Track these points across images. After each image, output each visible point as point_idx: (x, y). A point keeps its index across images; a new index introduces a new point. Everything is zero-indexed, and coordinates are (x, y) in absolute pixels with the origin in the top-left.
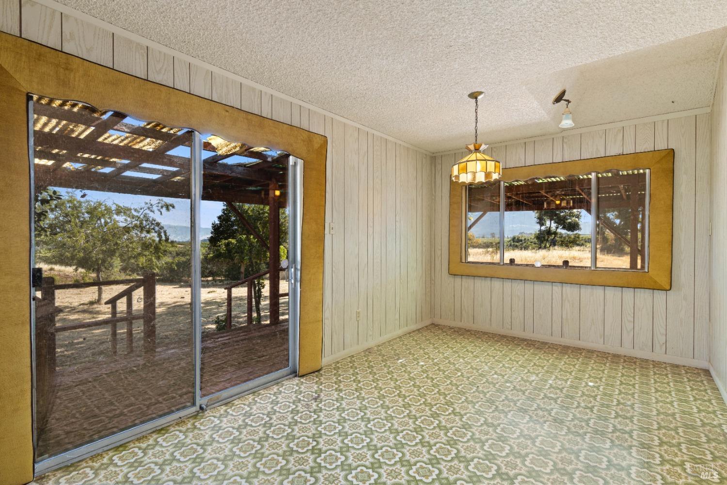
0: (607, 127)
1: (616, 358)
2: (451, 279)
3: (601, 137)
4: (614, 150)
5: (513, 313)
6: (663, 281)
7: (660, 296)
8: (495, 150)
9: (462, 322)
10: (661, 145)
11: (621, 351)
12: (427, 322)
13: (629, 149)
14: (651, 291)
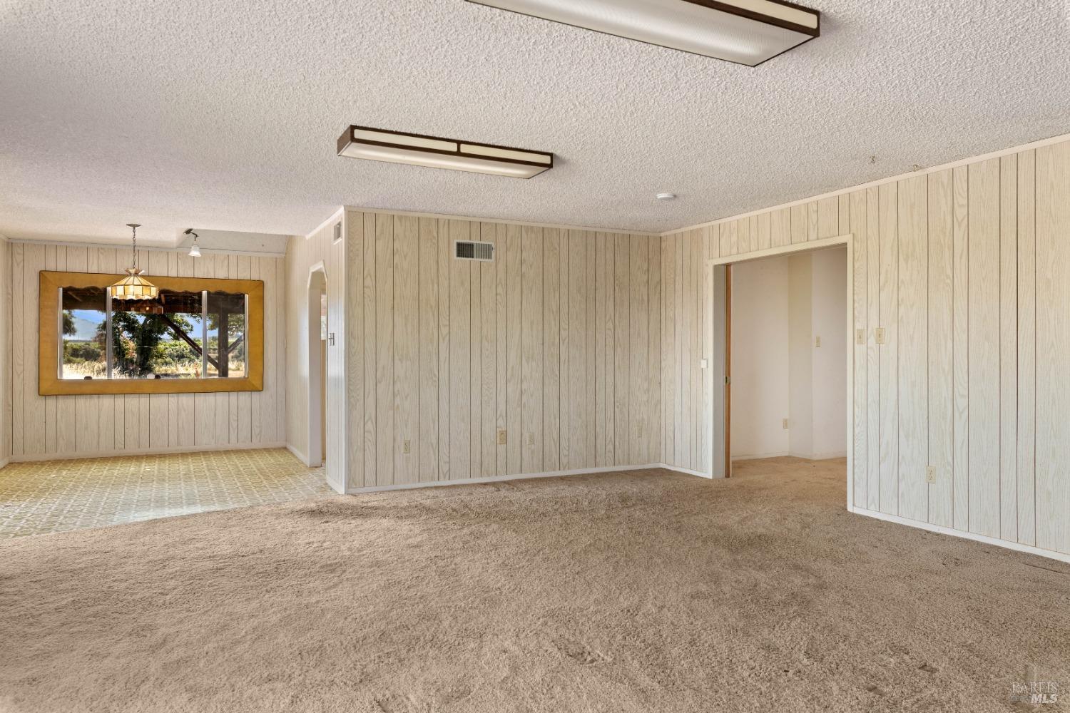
0: (216, 252)
1: (227, 452)
2: (41, 401)
3: (211, 260)
4: (221, 274)
5: (127, 431)
6: (257, 383)
7: (255, 395)
8: (102, 251)
9: (59, 451)
10: (255, 277)
11: (230, 447)
12: (6, 461)
13: (233, 276)
14: (250, 393)
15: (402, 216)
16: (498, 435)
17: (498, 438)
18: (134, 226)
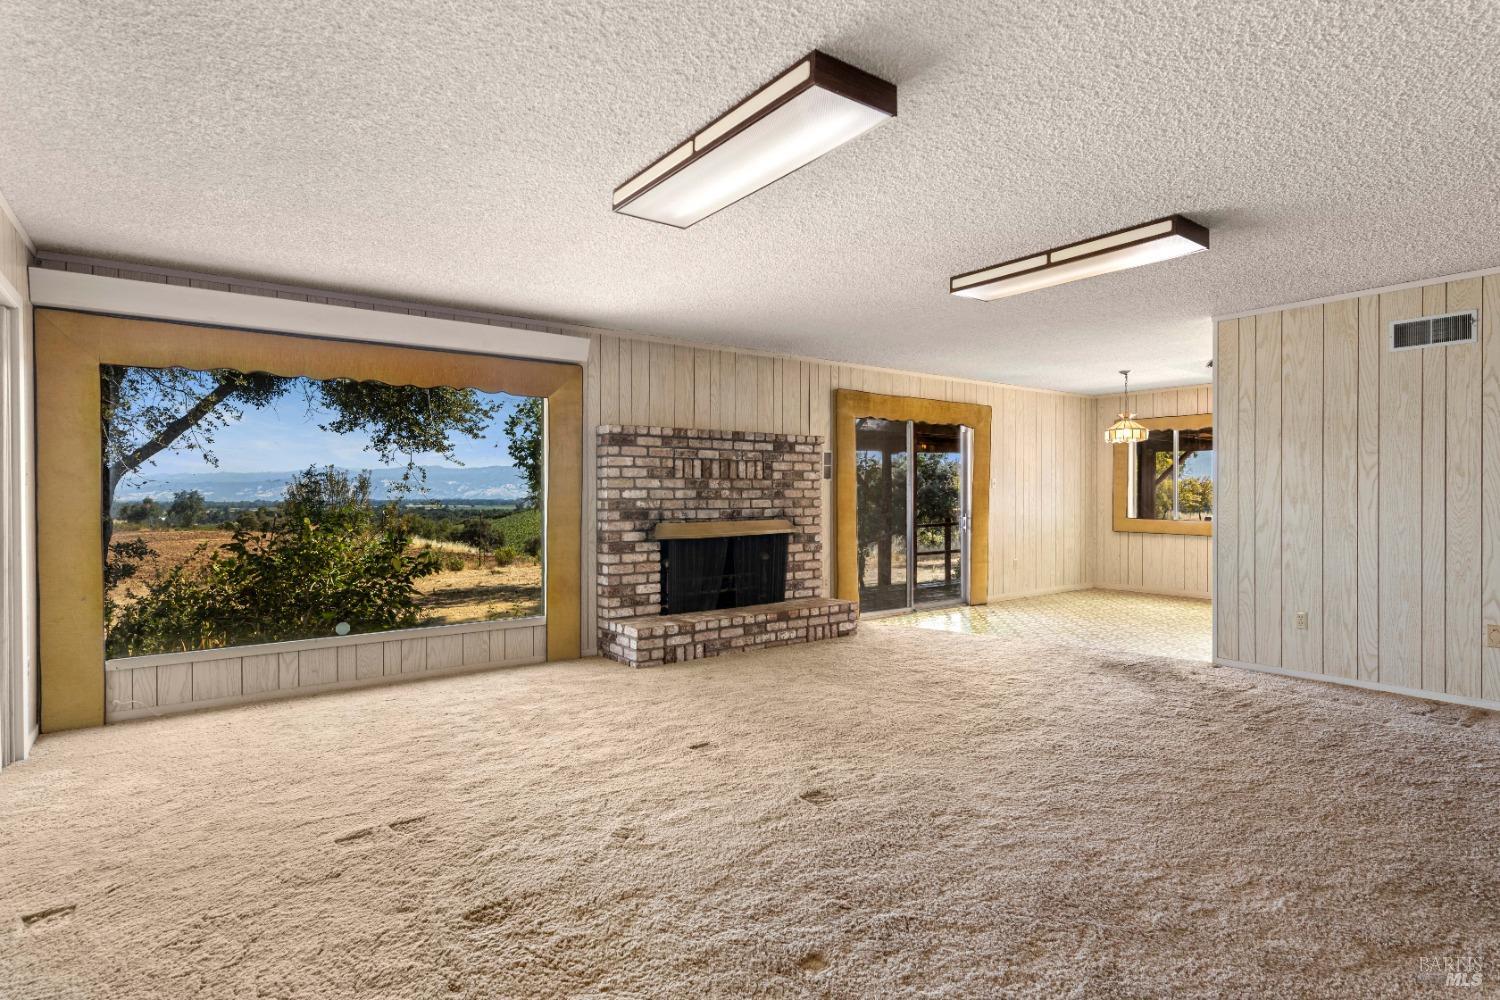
2: (1116, 538)
9: (1129, 583)
15: (1295, 310)
16: (1485, 630)
17: (1485, 637)
18: (1125, 373)
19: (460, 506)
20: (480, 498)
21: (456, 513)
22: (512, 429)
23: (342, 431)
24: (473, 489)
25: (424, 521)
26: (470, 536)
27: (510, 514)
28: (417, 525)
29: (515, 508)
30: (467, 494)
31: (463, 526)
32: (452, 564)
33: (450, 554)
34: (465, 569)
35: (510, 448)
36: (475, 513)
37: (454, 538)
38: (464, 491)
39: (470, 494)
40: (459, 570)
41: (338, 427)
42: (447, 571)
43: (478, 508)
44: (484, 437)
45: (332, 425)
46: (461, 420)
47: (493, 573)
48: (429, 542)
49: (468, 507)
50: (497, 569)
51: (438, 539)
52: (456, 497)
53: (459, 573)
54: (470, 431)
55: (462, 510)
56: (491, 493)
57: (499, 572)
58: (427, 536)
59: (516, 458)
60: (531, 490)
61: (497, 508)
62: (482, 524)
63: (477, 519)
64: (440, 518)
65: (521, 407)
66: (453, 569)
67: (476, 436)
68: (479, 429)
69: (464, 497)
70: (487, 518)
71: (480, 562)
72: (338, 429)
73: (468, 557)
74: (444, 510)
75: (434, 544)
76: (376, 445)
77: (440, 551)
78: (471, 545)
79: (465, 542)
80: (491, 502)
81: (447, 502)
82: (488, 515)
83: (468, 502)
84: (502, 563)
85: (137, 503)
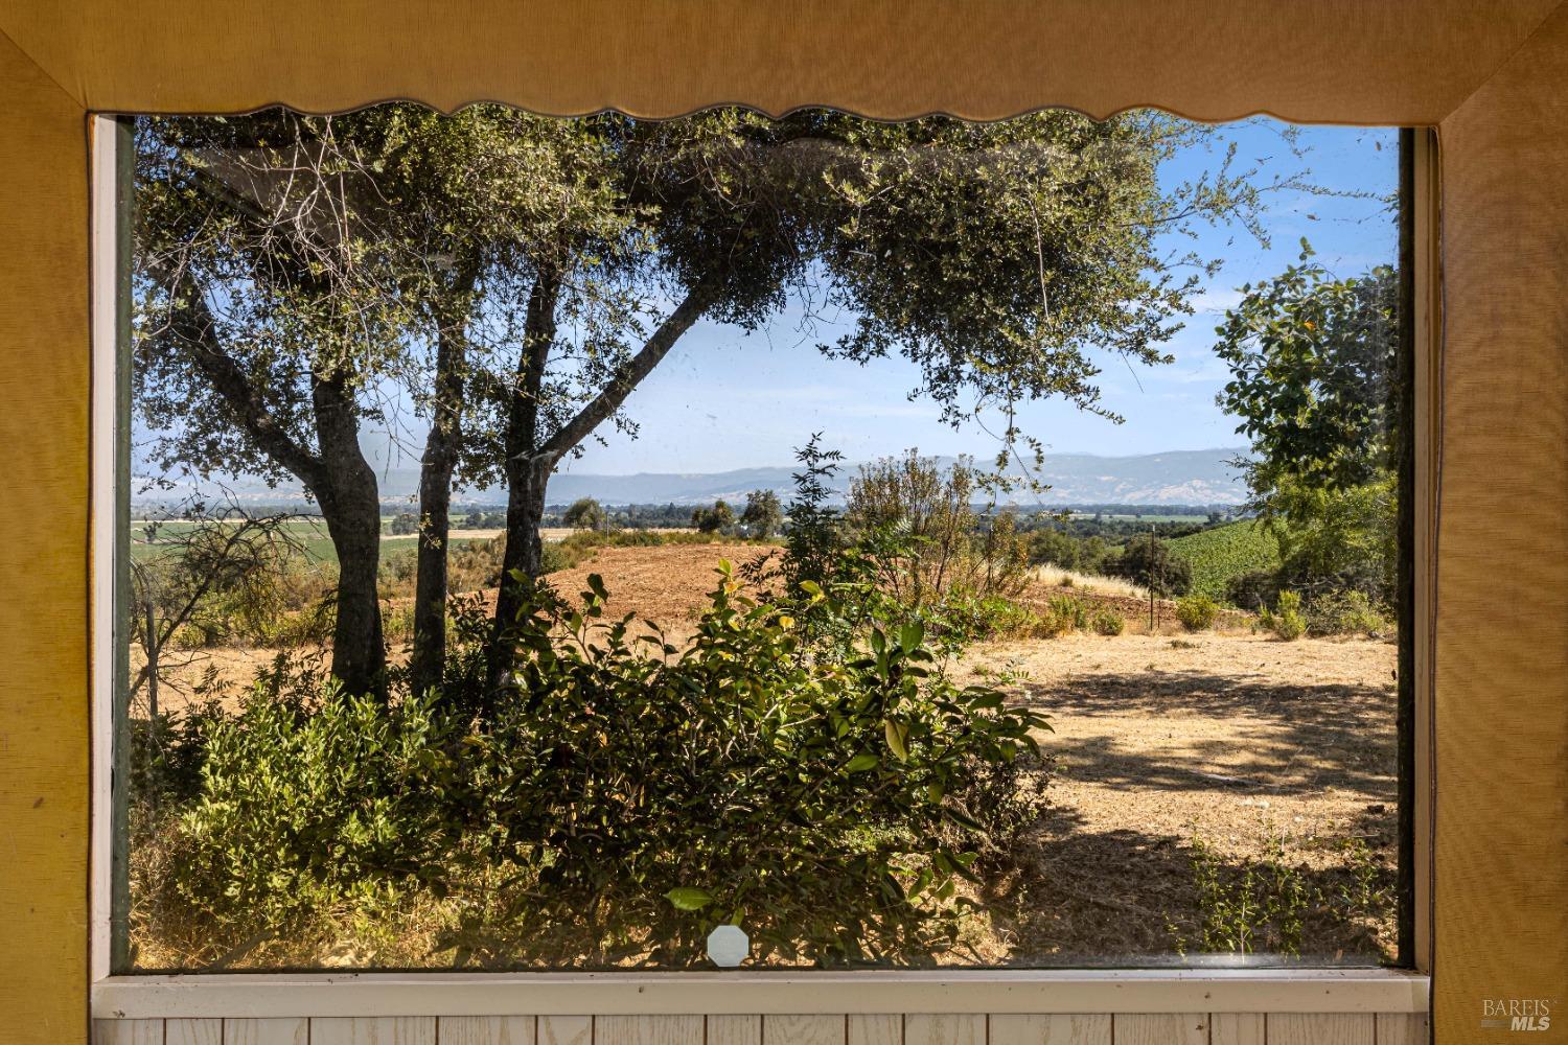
19: (1118, 517)
20: (1150, 502)
21: (1112, 527)
22: (1233, 345)
23: (863, 355)
24: (1140, 489)
25: (1062, 540)
26: (1136, 566)
27: (1198, 530)
28: (1052, 545)
29: (1206, 519)
30: (1129, 496)
31: (1122, 549)
32: (1103, 622)
33: (1099, 601)
34: (1125, 633)
35: (1230, 388)
36: (1142, 528)
37: (1109, 569)
38: (1124, 493)
39: (1134, 498)
40: (1114, 634)
41: (854, 349)
42: (1094, 635)
43: (1146, 518)
44: (1169, 359)
45: (843, 343)
46: (1113, 319)
47: (1175, 645)
48: (1070, 575)
49: (1131, 518)
50: (1184, 637)
51: (1084, 570)
52: (1113, 501)
53: (1114, 639)
54: (1137, 344)
55: (1121, 522)
56: (1168, 495)
57: (1186, 645)
58: (1066, 565)
59: (1244, 412)
60: (1252, 490)
61: (1177, 519)
62: (1155, 550)
63: (1145, 538)
64: (1088, 534)
65: (1253, 292)
66: (1104, 633)
67: (1150, 357)
68: (1158, 336)
69: (1125, 502)
70: (1161, 535)
71: (1153, 618)
72: (855, 352)
73: (1131, 607)
74: (1094, 521)
75: (1079, 580)
76: (932, 388)
77: (1084, 595)
78: (1136, 584)
79: (1125, 576)
80: (1168, 511)
81: (1099, 510)
82: (1163, 531)
83: (1130, 510)
84: (1190, 626)
85: (710, 507)
